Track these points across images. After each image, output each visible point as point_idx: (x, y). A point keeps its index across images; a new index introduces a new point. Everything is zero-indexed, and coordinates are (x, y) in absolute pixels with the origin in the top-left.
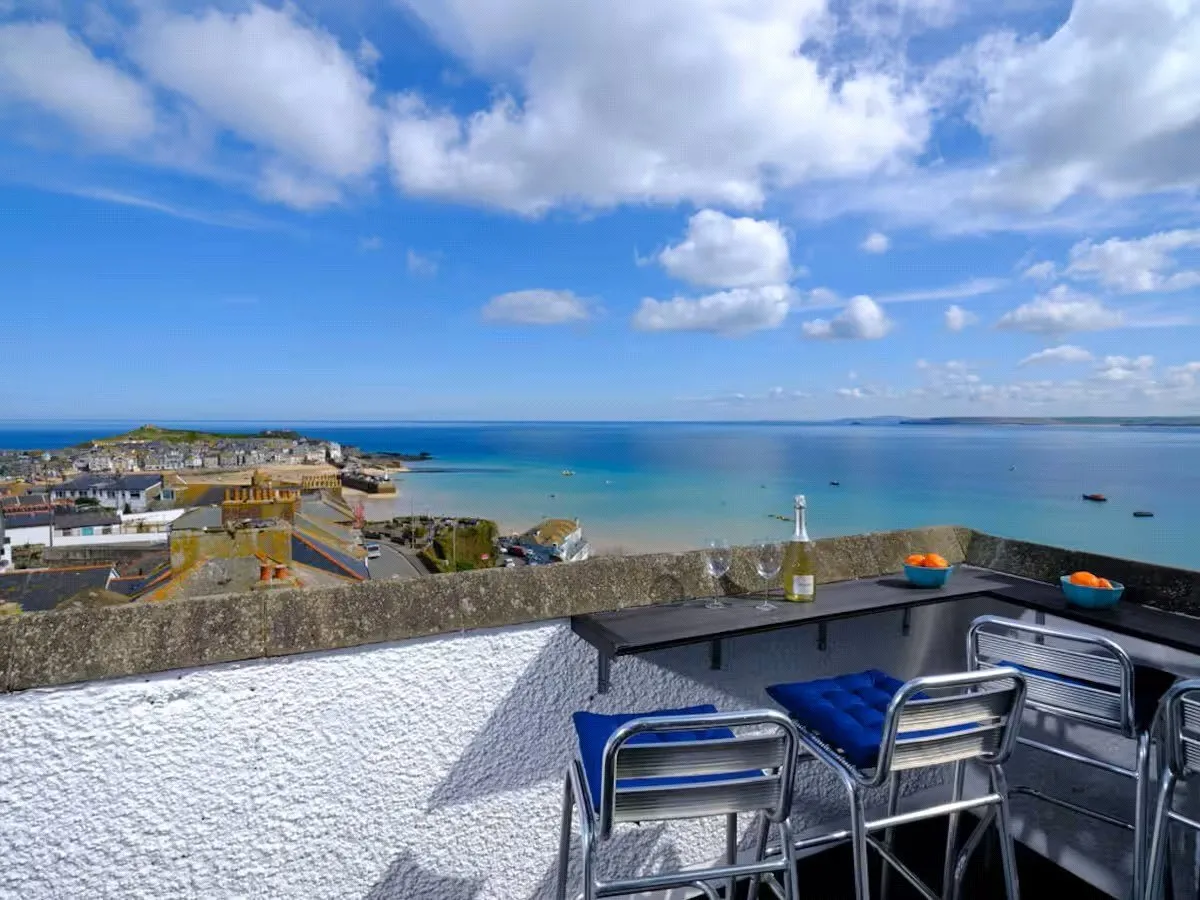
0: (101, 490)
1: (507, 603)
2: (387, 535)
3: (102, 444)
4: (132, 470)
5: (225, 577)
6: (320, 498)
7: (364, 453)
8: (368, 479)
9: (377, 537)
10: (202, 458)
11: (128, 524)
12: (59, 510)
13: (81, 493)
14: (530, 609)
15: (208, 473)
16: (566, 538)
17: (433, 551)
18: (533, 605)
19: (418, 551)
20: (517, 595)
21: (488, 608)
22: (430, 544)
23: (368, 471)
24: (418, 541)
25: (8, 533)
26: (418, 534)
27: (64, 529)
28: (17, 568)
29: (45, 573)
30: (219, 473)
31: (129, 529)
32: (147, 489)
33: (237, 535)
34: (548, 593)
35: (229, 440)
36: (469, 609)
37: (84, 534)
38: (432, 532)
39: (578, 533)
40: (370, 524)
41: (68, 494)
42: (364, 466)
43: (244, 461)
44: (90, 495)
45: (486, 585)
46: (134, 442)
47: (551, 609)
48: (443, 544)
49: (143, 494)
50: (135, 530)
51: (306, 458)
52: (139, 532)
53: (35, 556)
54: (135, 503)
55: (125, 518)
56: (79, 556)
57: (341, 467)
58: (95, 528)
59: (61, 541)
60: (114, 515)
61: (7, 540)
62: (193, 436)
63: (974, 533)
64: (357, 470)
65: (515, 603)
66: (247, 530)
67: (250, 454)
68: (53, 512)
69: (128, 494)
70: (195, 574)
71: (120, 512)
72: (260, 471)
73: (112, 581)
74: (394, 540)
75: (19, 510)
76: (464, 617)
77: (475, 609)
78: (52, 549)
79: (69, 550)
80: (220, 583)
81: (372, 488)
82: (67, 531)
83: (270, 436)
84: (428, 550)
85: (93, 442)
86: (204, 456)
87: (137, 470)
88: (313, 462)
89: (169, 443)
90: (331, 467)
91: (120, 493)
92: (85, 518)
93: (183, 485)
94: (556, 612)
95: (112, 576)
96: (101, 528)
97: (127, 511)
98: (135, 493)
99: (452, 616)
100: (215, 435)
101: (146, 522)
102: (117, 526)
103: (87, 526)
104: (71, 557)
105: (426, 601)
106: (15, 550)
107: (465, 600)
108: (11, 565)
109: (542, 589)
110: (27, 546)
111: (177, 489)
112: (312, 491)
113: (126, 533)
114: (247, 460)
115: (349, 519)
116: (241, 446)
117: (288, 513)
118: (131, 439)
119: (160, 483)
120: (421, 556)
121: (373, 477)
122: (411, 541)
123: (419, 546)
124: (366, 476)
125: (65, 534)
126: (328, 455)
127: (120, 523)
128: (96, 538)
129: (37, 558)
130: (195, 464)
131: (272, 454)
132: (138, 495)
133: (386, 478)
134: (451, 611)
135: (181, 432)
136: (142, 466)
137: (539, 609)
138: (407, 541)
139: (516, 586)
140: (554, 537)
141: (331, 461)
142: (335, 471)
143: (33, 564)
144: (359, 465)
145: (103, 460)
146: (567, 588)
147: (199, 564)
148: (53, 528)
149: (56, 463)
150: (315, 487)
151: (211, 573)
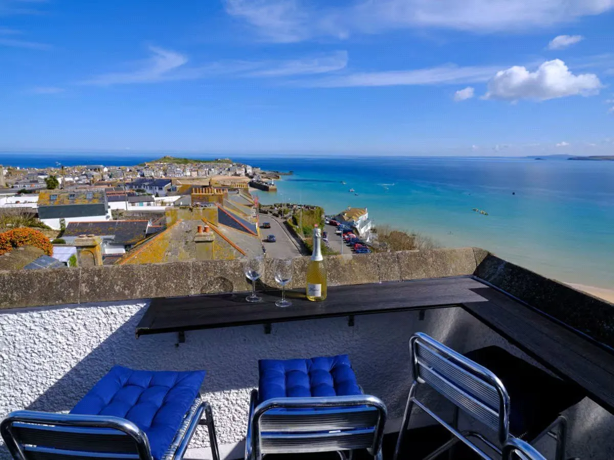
0: (147, 186)
1: (112, 287)
2: (271, 212)
3: (149, 164)
4: (161, 177)
5: (189, 229)
6: (238, 193)
7: (263, 171)
8: (264, 184)
9: (266, 213)
10: (191, 172)
11: (157, 202)
12: (129, 195)
13: (139, 187)
14: (127, 292)
15: (193, 179)
16: (360, 218)
17: (292, 221)
18: (128, 290)
19: (285, 220)
20: (119, 283)
21: (98, 290)
22: (291, 217)
23: (264, 180)
24: (285, 216)
25: (110, 204)
26: (285, 212)
27: (132, 203)
28: (114, 219)
29: (123, 222)
30: (198, 179)
31: (158, 204)
32: (165, 186)
33: (193, 210)
34: (141, 283)
35: (202, 164)
36: (85, 290)
37: (140, 206)
38: (292, 212)
39: (366, 215)
40: (263, 206)
41: (134, 187)
42: (262, 177)
43: (208, 174)
44: (142, 188)
45: (99, 276)
46: (162, 164)
47: (141, 293)
48: (296, 217)
49: (164, 188)
50: (160, 204)
51: (236, 173)
52: (162, 205)
53: (121, 214)
54: (160, 192)
55: (156, 199)
56: (138, 215)
57: (252, 177)
58: (144, 203)
59: (131, 208)
60: (151, 197)
61: (109, 207)
62: (186, 161)
63: (489, 254)
64: (259, 180)
65: (117, 288)
66: (198, 208)
67: (211, 170)
68: (127, 195)
69: (157, 188)
70: (176, 226)
71: (153, 196)
72: (212, 179)
73: (149, 227)
74: (274, 215)
75: (114, 194)
76: (81, 295)
77: (88, 291)
78: (127, 212)
79: (134, 212)
80: (187, 232)
81: (265, 189)
82: (133, 203)
83: (220, 162)
84: (290, 220)
85: (146, 163)
86: (191, 171)
87: (164, 177)
88: (239, 175)
89: (176, 164)
90: (247, 177)
91: (154, 187)
92: (140, 198)
93: (180, 185)
94: (144, 295)
95: (149, 225)
96: (147, 203)
97: (157, 196)
98: (160, 187)
99: (72, 294)
100: (196, 161)
101: (165, 201)
102: (153, 202)
103: (141, 202)
104: (135, 215)
105: (57, 284)
106: (113, 211)
107: (83, 285)
108: (111, 217)
109: (137, 280)
110: (117, 210)
111: (178, 186)
112: (235, 190)
113: (157, 206)
114: (210, 173)
115: (251, 204)
116: (207, 167)
117: (220, 200)
118: (161, 162)
119: (170, 183)
120: (285, 223)
121: (266, 183)
122: (282, 215)
123: (285, 218)
124: (263, 182)
125: (132, 205)
126: (246, 171)
127: (154, 201)
128: (144, 207)
129: (122, 215)
130: (187, 175)
131: (221, 170)
132: (162, 189)
133: (273, 183)
134: (72, 291)
135: (181, 159)
136: (165, 174)
137: (132, 293)
138: (280, 216)
139: (120, 277)
140: (353, 217)
141: (247, 175)
142: (249, 180)
143: (120, 218)
144: (261, 177)
145: (150, 171)
146: (155, 280)
147: (178, 223)
148: (127, 202)
149: (131, 173)
150: (236, 187)
151: (183, 227)
